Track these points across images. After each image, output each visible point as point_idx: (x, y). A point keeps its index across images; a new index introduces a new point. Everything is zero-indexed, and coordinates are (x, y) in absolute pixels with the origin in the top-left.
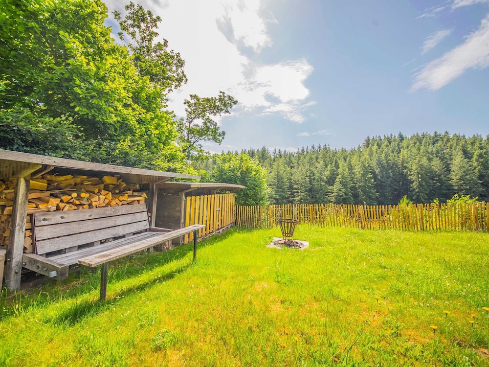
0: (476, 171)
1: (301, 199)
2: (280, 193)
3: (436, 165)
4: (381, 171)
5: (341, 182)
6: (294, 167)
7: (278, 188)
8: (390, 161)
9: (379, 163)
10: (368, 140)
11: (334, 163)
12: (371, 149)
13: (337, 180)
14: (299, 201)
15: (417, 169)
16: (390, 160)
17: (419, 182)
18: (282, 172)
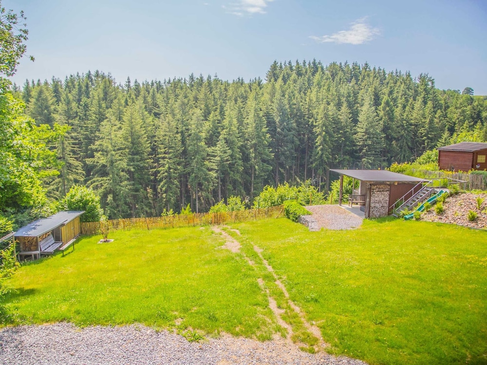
0: (381, 122)
1: (169, 168)
2: (136, 163)
3: (344, 114)
4: (282, 121)
5: (227, 141)
6: (159, 114)
7: (133, 154)
8: (294, 106)
9: (281, 109)
10: (274, 67)
11: (218, 110)
12: (273, 85)
13: (221, 137)
14: (166, 172)
15: (322, 118)
16: (295, 104)
17: (324, 137)
18: (138, 127)
